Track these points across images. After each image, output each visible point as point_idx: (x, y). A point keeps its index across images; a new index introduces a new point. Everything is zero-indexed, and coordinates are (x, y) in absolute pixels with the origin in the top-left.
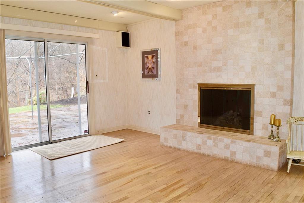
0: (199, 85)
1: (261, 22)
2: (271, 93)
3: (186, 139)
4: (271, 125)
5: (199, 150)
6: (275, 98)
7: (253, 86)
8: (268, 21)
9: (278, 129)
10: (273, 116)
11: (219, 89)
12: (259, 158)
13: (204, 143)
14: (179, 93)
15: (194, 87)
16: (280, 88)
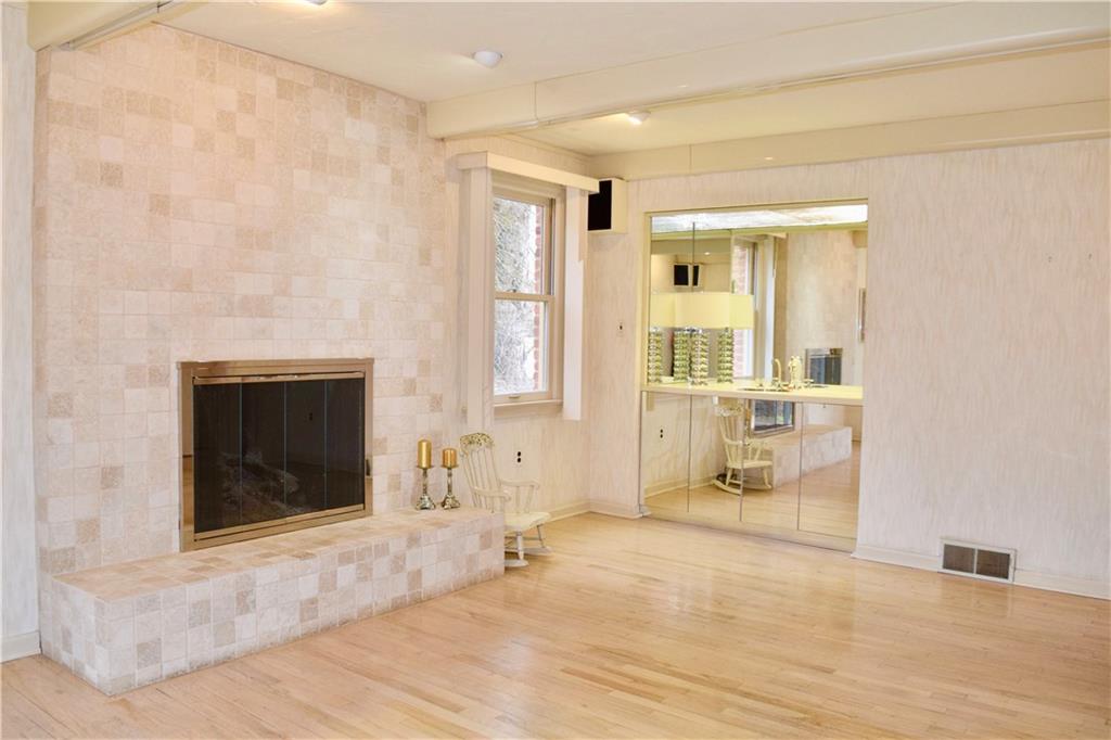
0: (187, 367)
1: (383, 174)
2: (405, 381)
3: (254, 602)
4: (422, 471)
5: (311, 622)
6: (414, 395)
7: (370, 362)
8: (398, 178)
9: (450, 475)
10: (424, 444)
11: (273, 379)
12: (471, 560)
13: (327, 583)
14: (70, 415)
15: (157, 377)
16: (424, 366)
